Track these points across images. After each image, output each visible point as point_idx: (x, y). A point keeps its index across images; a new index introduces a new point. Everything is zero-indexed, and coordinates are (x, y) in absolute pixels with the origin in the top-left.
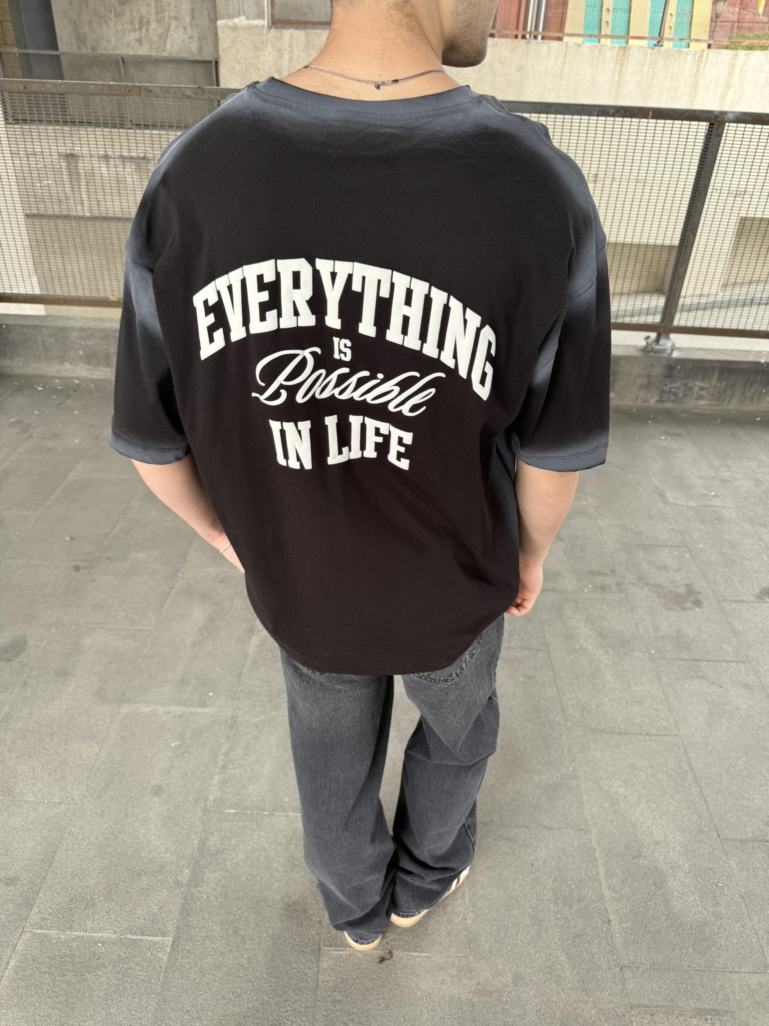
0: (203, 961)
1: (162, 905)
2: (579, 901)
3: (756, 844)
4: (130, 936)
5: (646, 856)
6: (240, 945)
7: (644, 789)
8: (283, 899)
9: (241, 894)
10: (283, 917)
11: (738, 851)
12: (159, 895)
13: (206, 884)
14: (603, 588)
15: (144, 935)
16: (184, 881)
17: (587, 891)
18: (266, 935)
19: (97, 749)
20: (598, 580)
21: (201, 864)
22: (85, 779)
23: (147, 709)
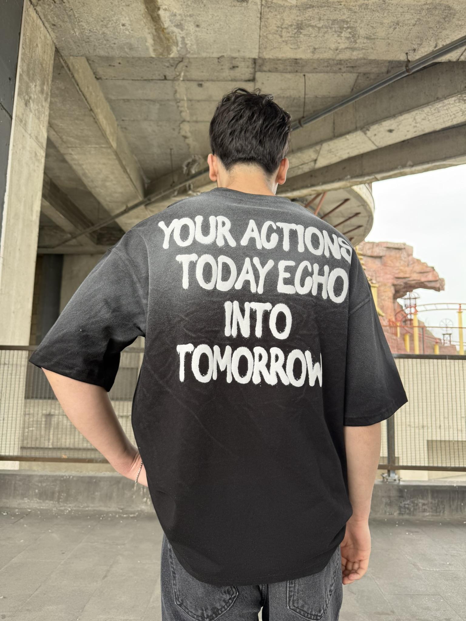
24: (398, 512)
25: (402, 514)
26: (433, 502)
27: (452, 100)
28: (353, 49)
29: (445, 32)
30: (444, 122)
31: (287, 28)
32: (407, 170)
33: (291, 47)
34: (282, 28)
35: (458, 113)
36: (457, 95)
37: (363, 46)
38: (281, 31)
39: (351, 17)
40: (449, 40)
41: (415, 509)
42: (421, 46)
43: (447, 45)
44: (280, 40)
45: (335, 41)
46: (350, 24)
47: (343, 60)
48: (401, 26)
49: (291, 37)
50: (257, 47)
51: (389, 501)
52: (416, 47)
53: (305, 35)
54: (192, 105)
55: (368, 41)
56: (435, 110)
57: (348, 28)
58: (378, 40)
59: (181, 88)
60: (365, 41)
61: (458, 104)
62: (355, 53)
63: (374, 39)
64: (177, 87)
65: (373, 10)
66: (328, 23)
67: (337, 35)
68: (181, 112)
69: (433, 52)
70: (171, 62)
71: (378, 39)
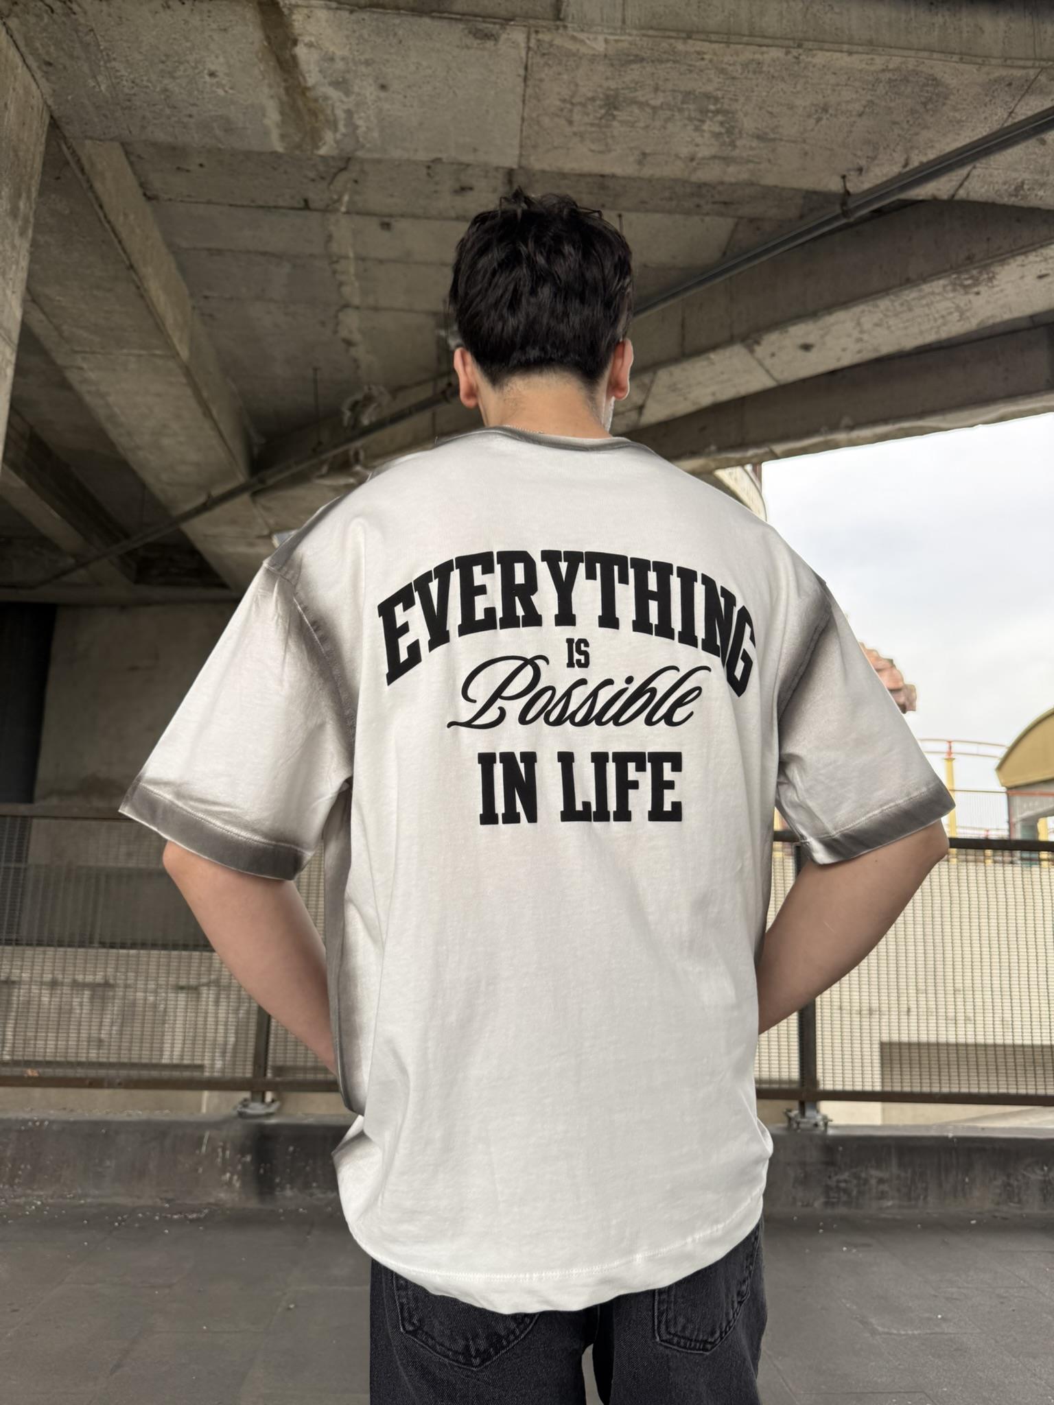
24: (822, 1200)
25: (833, 1205)
26: (903, 1174)
27: (938, 285)
28: (727, 160)
29: (926, 134)
30: (921, 333)
31: (583, 105)
32: (841, 436)
33: (593, 147)
34: (572, 104)
35: (951, 313)
36: (949, 276)
37: (749, 156)
38: (571, 111)
39: (725, 88)
40: (934, 151)
41: (861, 1193)
42: (876, 162)
43: (928, 162)
44: (568, 130)
45: (689, 139)
46: (723, 103)
47: (705, 184)
48: (831, 115)
49: (592, 125)
50: (516, 142)
51: (802, 1175)
52: (863, 162)
53: (622, 122)
54: (365, 270)
55: (762, 145)
56: (902, 305)
57: (717, 112)
58: (783, 143)
59: (343, 229)
60: (755, 143)
61: (951, 295)
62: (732, 169)
63: (774, 140)
64: (332, 228)
65: (773, 77)
66: (674, 98)
67: (693, 127)
68: (341, 284)
69: (900, 176)
70: (321, 168)
71: (781, 140)
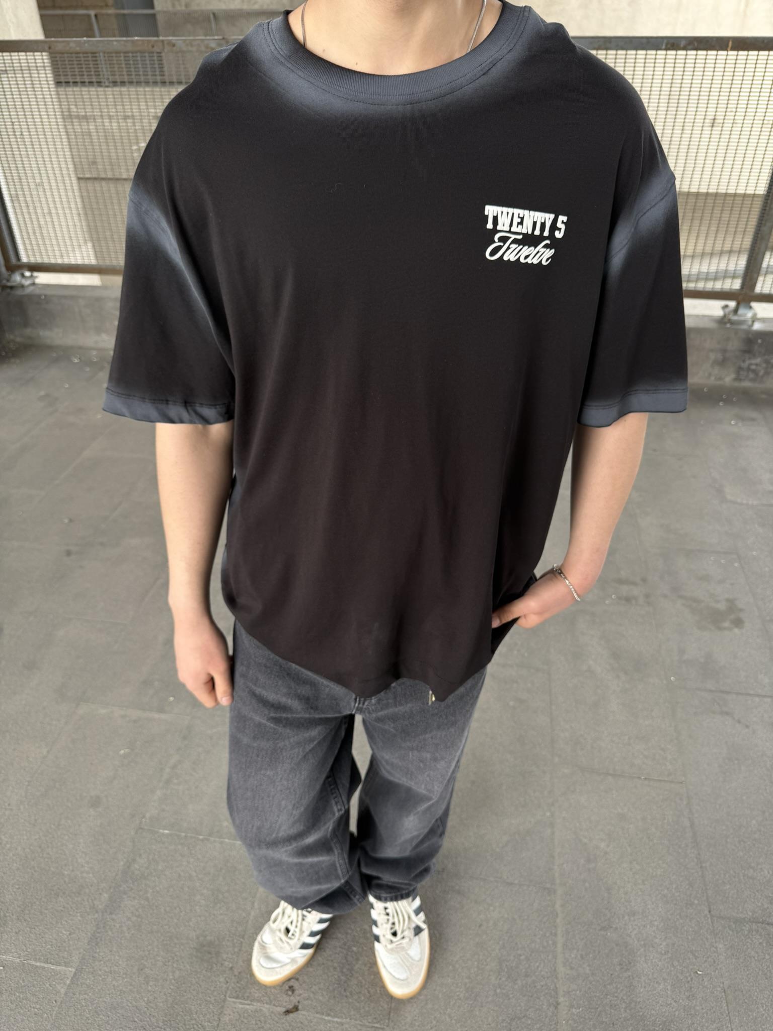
0: (101, 999)
1: (72, 931)
2: (527, 976)
3: (754, 926)
4: (33, 963)
5: (616, 928)
6: (143, 986)
7: (630, 845)
8: (198, 937)
9: (155, 927)
10: (194, 958)
11: (731, 933)
12: (72, 920)
13: (122, 912)
14: (628, 600)
15: (48, 963)
16: (100, 907)
17: (537, 964)
18: (171, 977)
19: (45, 751)
20: (625, 589)
21: (121, 889)
22: (26, 783)
23: (103, 711)
